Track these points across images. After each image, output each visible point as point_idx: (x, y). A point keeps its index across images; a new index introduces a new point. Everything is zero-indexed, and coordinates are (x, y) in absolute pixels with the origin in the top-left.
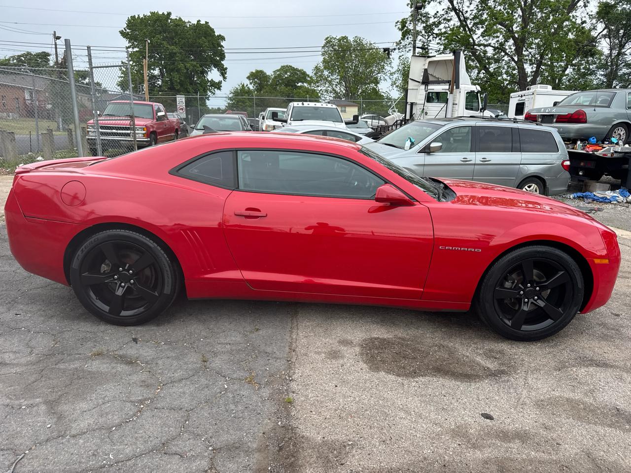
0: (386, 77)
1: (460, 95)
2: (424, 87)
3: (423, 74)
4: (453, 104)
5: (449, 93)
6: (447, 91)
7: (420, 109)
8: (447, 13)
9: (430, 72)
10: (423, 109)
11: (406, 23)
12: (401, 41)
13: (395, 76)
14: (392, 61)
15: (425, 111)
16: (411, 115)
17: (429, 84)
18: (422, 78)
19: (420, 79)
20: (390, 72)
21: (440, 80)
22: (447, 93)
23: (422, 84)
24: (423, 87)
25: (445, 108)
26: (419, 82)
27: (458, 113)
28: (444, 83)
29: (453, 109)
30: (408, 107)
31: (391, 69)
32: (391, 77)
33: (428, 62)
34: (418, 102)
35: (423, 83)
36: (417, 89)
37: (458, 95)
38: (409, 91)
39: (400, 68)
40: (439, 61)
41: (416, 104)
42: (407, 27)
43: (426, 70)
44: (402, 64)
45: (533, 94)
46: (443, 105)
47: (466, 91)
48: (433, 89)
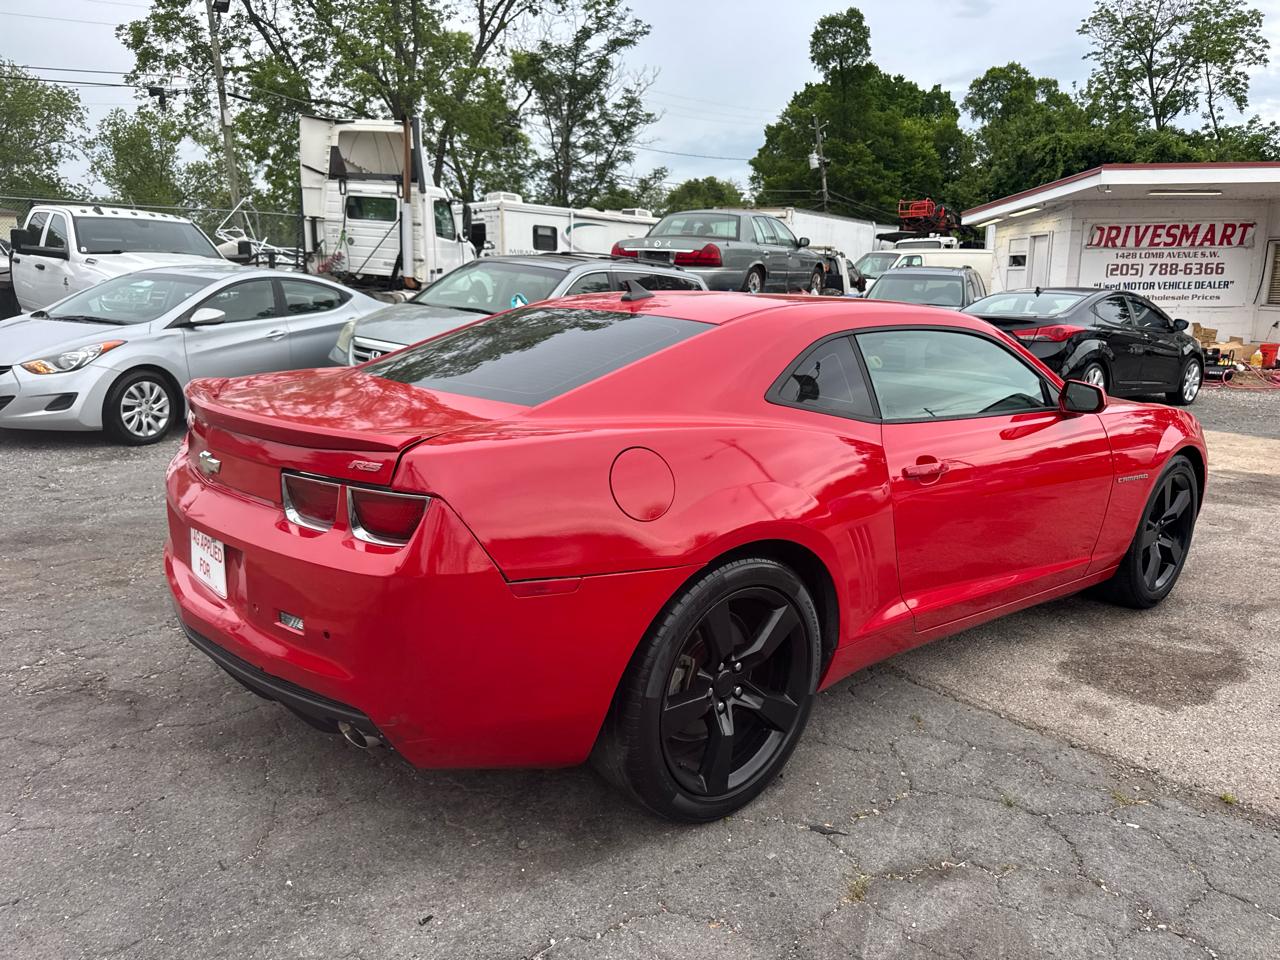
0: (76, 152)
1: (424, 207)
2: (337, 185)
3: (328, 157)
4: (414, 224)
5: (398, 200)
6: (394, 197)
7: (335, 231)
8: (239, 25)
9: (344, 154)
10: (344, 231)
11: (145, 33)
12: (138, 72)
13: (98, 149)
14: (84, 113)
15: (347, 236)
16: (316, 245)
17: (348, 178)
18: (328, 166)
19: (325, 167)
20: (83, 140)
21: (364, 172)
22: (394, 200)
23: (330, 178)
24: (335, 185)
25: (396, 231)
26: (323, 174)
27: (425, 241)
28: (383, 180)
29: (414, 235)
30: (307, 227)
31: (84, 133)
32: (88, 151)
33: (338, 134)
34: (326, 216)
35: (332, 176)
36: (320, 189)
37: (420, 205)
38: (304, 191)
39: (108, 133)
40: (359, 132)
41: (323, 220)
42: (148, 43)
43: (335, 151)
44: (109, 124)
45: (498, 209)
46: (388, 225)
47: (434, 199)
48: (360, 191)
